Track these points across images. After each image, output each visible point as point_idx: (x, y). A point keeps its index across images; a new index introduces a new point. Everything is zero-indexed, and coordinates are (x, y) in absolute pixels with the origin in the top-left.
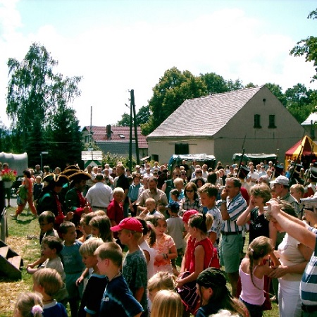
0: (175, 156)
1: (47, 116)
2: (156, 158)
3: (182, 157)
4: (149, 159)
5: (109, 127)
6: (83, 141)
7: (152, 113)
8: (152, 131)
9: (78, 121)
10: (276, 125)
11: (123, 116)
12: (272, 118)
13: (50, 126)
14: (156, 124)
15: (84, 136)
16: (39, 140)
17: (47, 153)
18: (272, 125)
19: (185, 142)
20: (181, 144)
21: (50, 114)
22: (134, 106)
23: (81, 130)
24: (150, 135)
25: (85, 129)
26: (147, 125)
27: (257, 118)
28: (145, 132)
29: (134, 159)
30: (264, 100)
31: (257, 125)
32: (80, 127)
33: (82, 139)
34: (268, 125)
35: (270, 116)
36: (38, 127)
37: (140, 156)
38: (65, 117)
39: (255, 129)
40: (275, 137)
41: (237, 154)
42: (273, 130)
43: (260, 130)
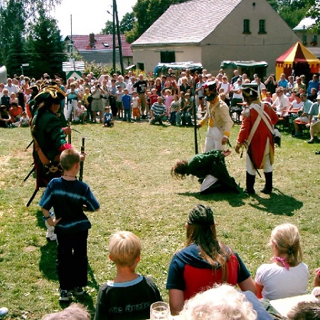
0: (161, 65)
1: (27, 27)
2: (141, 67)
3: (167, 65)
4: (134, 68)
5: (92, 36)
6: (66, 51)
7: (136, 20)
8: (136, 38)
9: (59, 31)
10: (266, 30)
11: (106, 24)
12: (262, 23)
13: (30, 36)
14: (141, 31)
15: (66, 46)
16: (19, 52)
17: (28, 65)
18: (262, 31)
19: (170, 49)
20: (167, 52)
21: (29, 24)
24: (135, 43)
25: (67, 38)
26: (128, 34)
27: (247, 23)
28: (130, 40)
29: (118, 68)
30: (254, 4)
31: (247, 30)
32: (61, 37)
33: (64, 49)
34: (258, 30)
35: (260, 21)
36: (18, 38)
37: (125, 65)
38: (46, 27)
39: (245, 35)
40: (265, 43)
41: (225, 62)
42: (263, 36)
43: (249, 36)
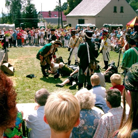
0: (78, 25)
1: (23, 7)
2: (70, 25)
3: (81, 25)
4: (67, 26)
5: (50, 12)
6: (38, 18)
7: (69, 5)
8: (68, 13)
9: (36, 9)
10: (124, 11)
11: (56, 7)
12: (122, 8)
13: (24, 12)
14: (70, 10)
15: (38, 16)
16: (19, 18)
17: (23, 23)
18: (122, 11)
19: (83, 18)
20: (81, 19)
22: (60, 3)
23: (37, 13)
24: (68, 15)
25: (39, 13)
26: (65, 11)
27: (115, 8)
28: (66, 14)
29: (60, 25)
31: (115, 11)
32: (37, 12)
33: (38, 17)
34: (120, 11)
35: (121, 7)
36: (19, 13)
37: (63, 24)
38: (30, 7)
39: (114, 13)
40: (123, 17)
41: (105, 24)
42: (122, 14)
43: (116, 13)
